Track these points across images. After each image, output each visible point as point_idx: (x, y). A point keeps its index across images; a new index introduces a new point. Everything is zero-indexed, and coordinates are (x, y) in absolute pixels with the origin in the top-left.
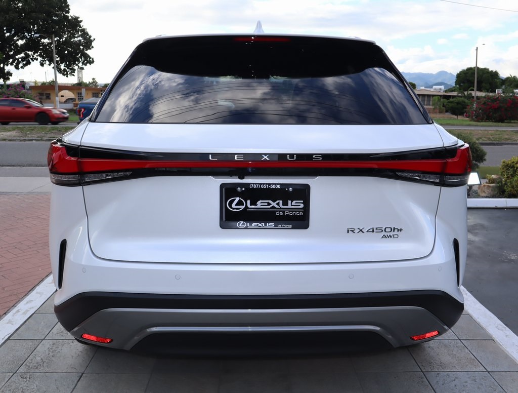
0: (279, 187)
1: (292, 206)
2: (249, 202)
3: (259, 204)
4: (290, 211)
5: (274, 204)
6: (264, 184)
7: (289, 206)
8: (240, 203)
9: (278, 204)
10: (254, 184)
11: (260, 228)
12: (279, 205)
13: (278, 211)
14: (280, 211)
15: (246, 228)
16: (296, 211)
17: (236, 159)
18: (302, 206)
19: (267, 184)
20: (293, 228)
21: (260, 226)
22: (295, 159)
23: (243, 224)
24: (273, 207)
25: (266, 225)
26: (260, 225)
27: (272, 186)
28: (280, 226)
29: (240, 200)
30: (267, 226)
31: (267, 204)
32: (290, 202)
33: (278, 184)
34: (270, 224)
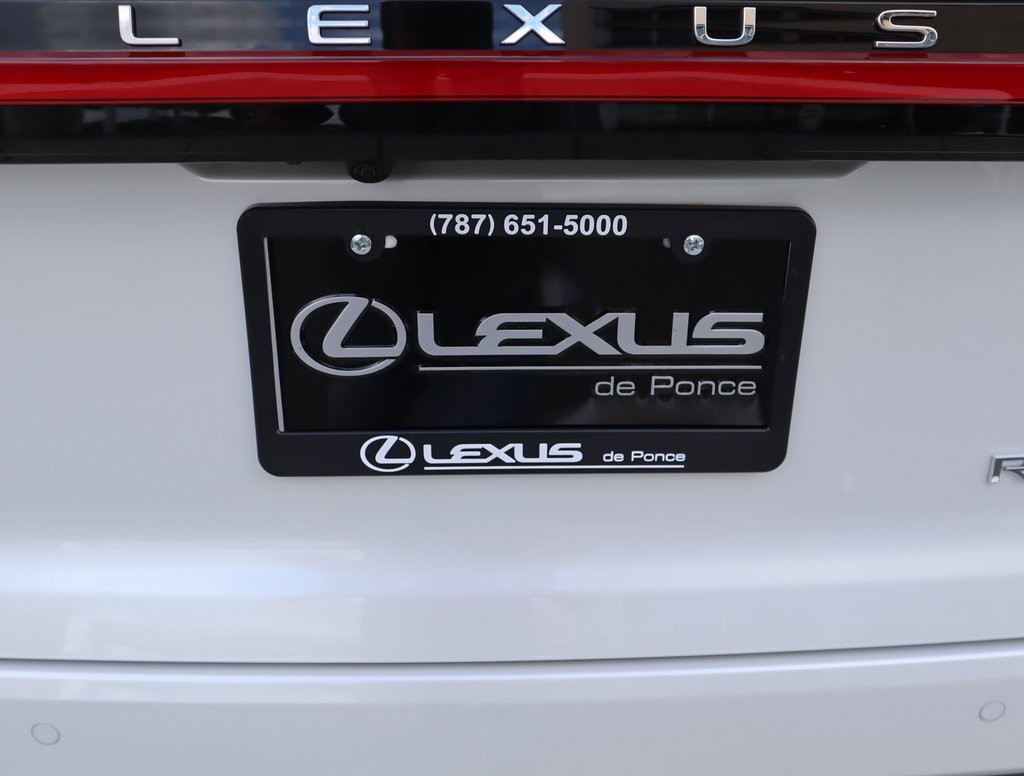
0: (619, 226)
1: (691, 341)
2: (426, 322)
3: (492, 335)
4: (678, 376)
5: (580, 333)
6: (520, 209)
7: (678, 346)
8: (370, 330)
9: (609, 334)
10: (455, 208)
11: (497, 469)
12: (613, 341)
13: (606, 376)
14: (620, 376)
15: (418, 468)
16: (716, 376)
17: (314, 37)
18: (755, 342)
19: (538, 209)
20: (691, 467)
21: (497, 461)
22: (746, 35)
23: (398, 451)
24: (580, 353)
25: (533, 452)
26: (497, 453)
27: (573, 226)
28: (620, 457)
29: (369, 315)
30: (543, 458)
31: (537, 333)
32: (680, 320)
33: (612, 210)
34: (555, 449)
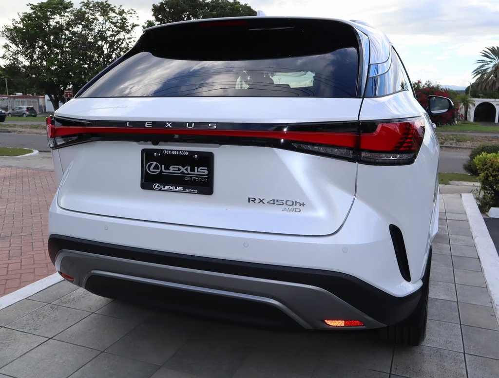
0: (186, 153)
1: (198, 172)
2: (163, 166)
3: (172, 169)
4: (196, 177)
5: (183, 169)
6: (174, 150)
7: (196, 172)
8: (156, 167)
9: (187, 170)
10: (166, 150)
11: (171, 191)
12: (187, 171)
13: (186, 176)
14: (188, 177)
15: (160, 190)
16: (199, 177)
17: (146, 126)
18: (206, 172)
19: (176, 151)
20: (198, 193)
21: (171, 189)
22: (193, 126)
23: (158, 186)
24: (183, 173)
25: (176, 188)
26: (171, 188)
27: (181, 153)
28: (188, 190)
29: (156, 164)
30: (177, 189)
31: (177, 169)
32: (196, 168)
33: (186, 151)
34: (179, 188)
